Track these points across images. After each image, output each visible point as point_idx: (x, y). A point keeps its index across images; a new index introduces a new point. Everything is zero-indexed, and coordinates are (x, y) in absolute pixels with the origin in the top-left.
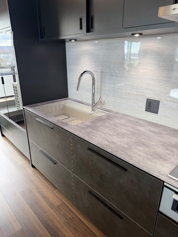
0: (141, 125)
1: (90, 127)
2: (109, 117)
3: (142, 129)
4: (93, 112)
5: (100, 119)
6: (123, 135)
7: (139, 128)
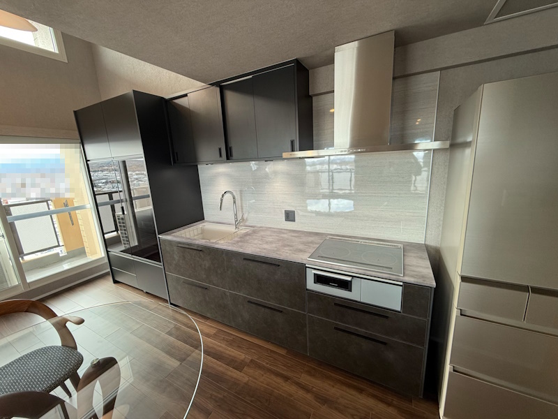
0: (284, 233)
1: (241, 241)
2: (254, 232)
3: (285, 236)
4: (237, 230)
5: (246, 234)
6: (271, 243)
7: (283, 235)
